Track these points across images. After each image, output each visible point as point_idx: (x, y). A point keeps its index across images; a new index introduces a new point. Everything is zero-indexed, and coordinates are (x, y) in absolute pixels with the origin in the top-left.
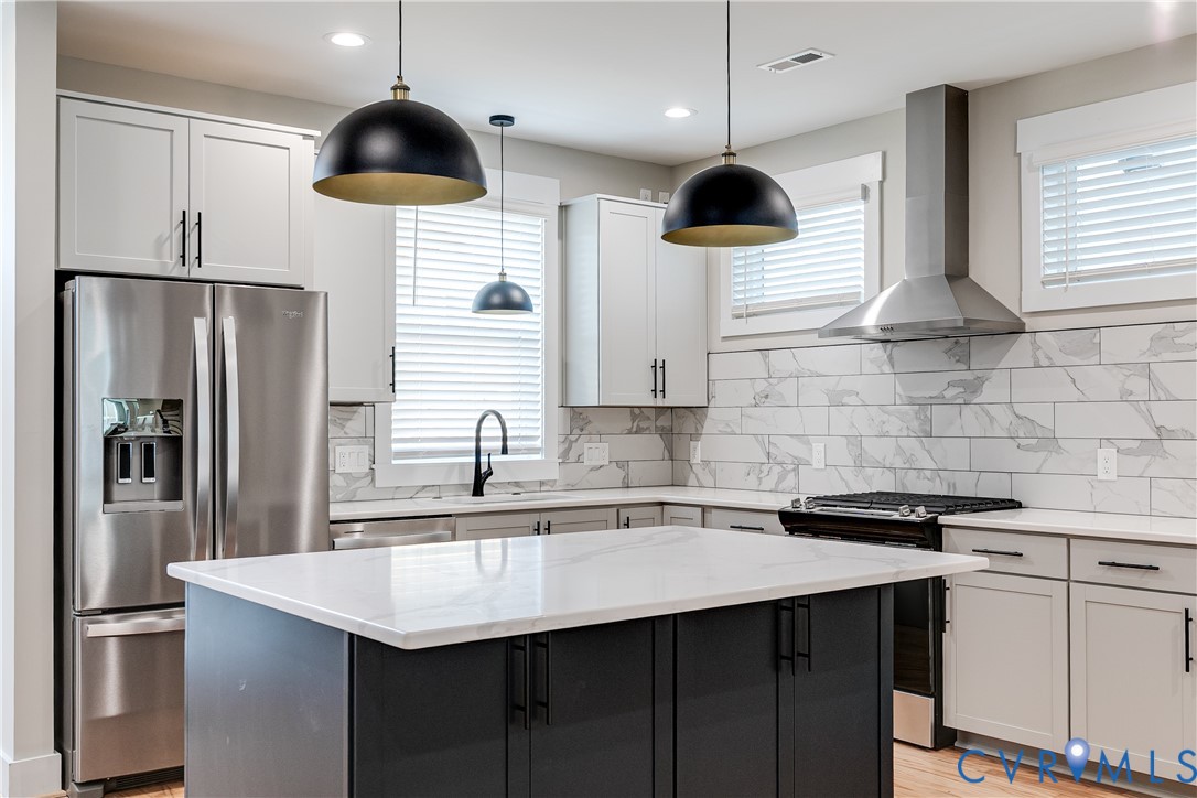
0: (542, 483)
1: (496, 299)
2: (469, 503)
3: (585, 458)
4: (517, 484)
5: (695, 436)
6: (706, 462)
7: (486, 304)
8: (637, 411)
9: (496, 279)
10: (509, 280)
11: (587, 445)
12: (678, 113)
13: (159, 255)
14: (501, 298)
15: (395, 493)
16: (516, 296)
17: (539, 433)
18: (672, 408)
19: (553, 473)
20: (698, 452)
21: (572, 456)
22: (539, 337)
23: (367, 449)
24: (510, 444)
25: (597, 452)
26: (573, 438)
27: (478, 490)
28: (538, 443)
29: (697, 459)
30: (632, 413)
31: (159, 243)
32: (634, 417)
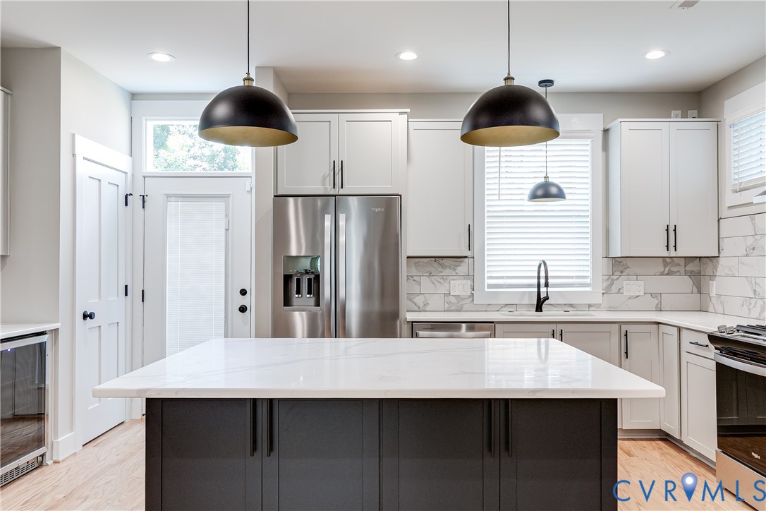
0: (590, 306)
1: (540, 192)
2: (533, 316)
3: (624, 290)
4: (571, 305)
5: (712, 277)
6: (719, 296)
7: (534, 196)
8: (668, 260)
9: (542, 180)
10: (550, 180)
11: (625, 283)
12: (655, 54)
13: (324, 184)
14: (545, 192)
15: (487, 308)
16: (554, 190)
17: (588, 274)
18: (700, 258)
19: (598, 299)
20: (714, 288)
21: (614, 289)
22: (589, 214)
23: (469, 282)
24: (550, 281)
25: (633, 287)
26: (614, 277)
27: (539, 308)
28: (588, 281)
29: (713, 293)
30: (664, 261)
31: (324, 178)
32: (666, 264)
